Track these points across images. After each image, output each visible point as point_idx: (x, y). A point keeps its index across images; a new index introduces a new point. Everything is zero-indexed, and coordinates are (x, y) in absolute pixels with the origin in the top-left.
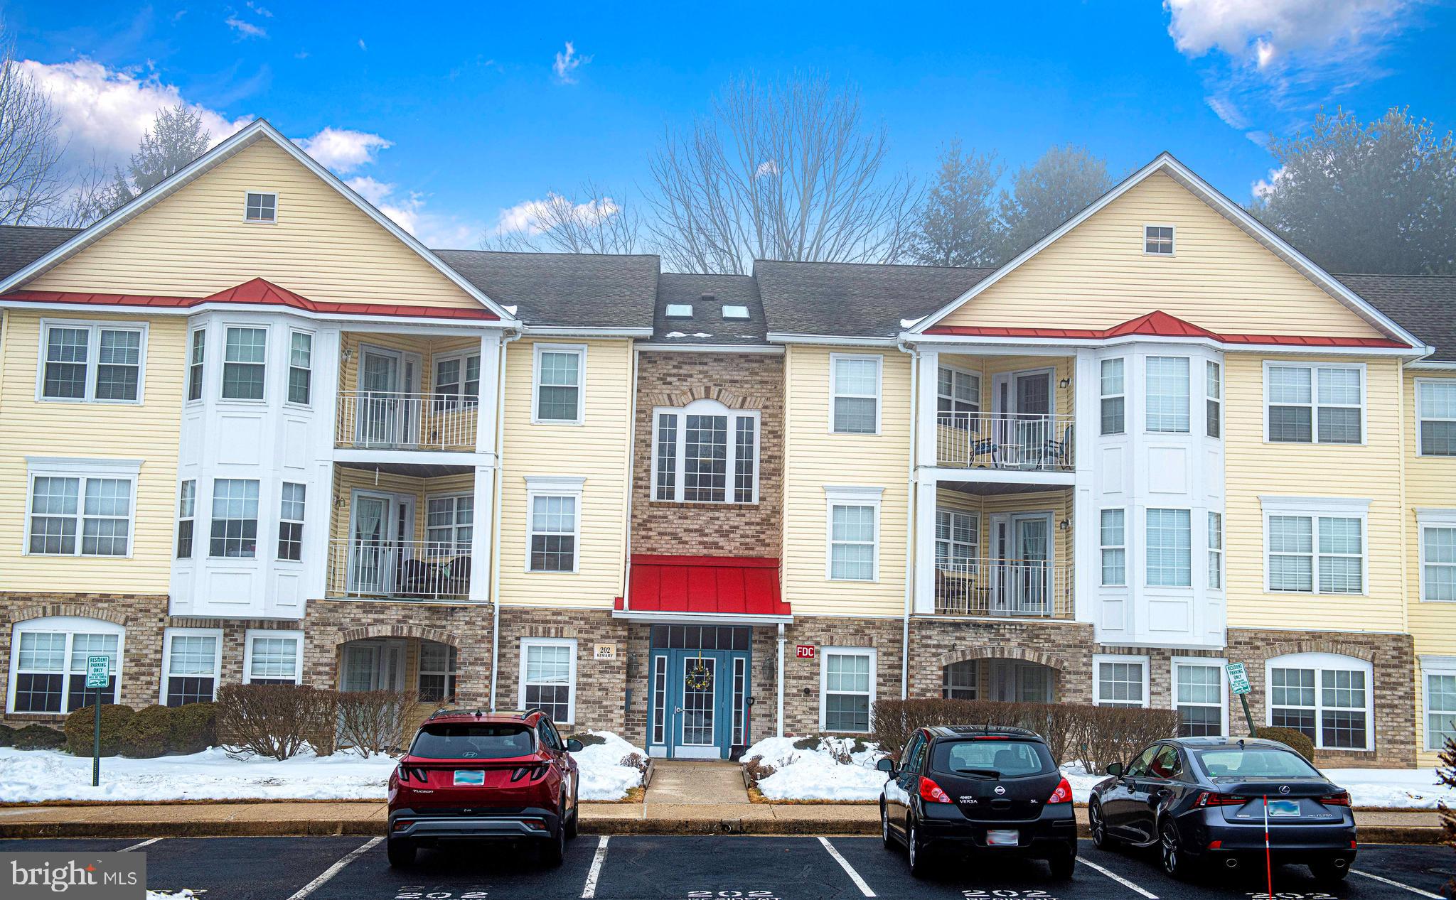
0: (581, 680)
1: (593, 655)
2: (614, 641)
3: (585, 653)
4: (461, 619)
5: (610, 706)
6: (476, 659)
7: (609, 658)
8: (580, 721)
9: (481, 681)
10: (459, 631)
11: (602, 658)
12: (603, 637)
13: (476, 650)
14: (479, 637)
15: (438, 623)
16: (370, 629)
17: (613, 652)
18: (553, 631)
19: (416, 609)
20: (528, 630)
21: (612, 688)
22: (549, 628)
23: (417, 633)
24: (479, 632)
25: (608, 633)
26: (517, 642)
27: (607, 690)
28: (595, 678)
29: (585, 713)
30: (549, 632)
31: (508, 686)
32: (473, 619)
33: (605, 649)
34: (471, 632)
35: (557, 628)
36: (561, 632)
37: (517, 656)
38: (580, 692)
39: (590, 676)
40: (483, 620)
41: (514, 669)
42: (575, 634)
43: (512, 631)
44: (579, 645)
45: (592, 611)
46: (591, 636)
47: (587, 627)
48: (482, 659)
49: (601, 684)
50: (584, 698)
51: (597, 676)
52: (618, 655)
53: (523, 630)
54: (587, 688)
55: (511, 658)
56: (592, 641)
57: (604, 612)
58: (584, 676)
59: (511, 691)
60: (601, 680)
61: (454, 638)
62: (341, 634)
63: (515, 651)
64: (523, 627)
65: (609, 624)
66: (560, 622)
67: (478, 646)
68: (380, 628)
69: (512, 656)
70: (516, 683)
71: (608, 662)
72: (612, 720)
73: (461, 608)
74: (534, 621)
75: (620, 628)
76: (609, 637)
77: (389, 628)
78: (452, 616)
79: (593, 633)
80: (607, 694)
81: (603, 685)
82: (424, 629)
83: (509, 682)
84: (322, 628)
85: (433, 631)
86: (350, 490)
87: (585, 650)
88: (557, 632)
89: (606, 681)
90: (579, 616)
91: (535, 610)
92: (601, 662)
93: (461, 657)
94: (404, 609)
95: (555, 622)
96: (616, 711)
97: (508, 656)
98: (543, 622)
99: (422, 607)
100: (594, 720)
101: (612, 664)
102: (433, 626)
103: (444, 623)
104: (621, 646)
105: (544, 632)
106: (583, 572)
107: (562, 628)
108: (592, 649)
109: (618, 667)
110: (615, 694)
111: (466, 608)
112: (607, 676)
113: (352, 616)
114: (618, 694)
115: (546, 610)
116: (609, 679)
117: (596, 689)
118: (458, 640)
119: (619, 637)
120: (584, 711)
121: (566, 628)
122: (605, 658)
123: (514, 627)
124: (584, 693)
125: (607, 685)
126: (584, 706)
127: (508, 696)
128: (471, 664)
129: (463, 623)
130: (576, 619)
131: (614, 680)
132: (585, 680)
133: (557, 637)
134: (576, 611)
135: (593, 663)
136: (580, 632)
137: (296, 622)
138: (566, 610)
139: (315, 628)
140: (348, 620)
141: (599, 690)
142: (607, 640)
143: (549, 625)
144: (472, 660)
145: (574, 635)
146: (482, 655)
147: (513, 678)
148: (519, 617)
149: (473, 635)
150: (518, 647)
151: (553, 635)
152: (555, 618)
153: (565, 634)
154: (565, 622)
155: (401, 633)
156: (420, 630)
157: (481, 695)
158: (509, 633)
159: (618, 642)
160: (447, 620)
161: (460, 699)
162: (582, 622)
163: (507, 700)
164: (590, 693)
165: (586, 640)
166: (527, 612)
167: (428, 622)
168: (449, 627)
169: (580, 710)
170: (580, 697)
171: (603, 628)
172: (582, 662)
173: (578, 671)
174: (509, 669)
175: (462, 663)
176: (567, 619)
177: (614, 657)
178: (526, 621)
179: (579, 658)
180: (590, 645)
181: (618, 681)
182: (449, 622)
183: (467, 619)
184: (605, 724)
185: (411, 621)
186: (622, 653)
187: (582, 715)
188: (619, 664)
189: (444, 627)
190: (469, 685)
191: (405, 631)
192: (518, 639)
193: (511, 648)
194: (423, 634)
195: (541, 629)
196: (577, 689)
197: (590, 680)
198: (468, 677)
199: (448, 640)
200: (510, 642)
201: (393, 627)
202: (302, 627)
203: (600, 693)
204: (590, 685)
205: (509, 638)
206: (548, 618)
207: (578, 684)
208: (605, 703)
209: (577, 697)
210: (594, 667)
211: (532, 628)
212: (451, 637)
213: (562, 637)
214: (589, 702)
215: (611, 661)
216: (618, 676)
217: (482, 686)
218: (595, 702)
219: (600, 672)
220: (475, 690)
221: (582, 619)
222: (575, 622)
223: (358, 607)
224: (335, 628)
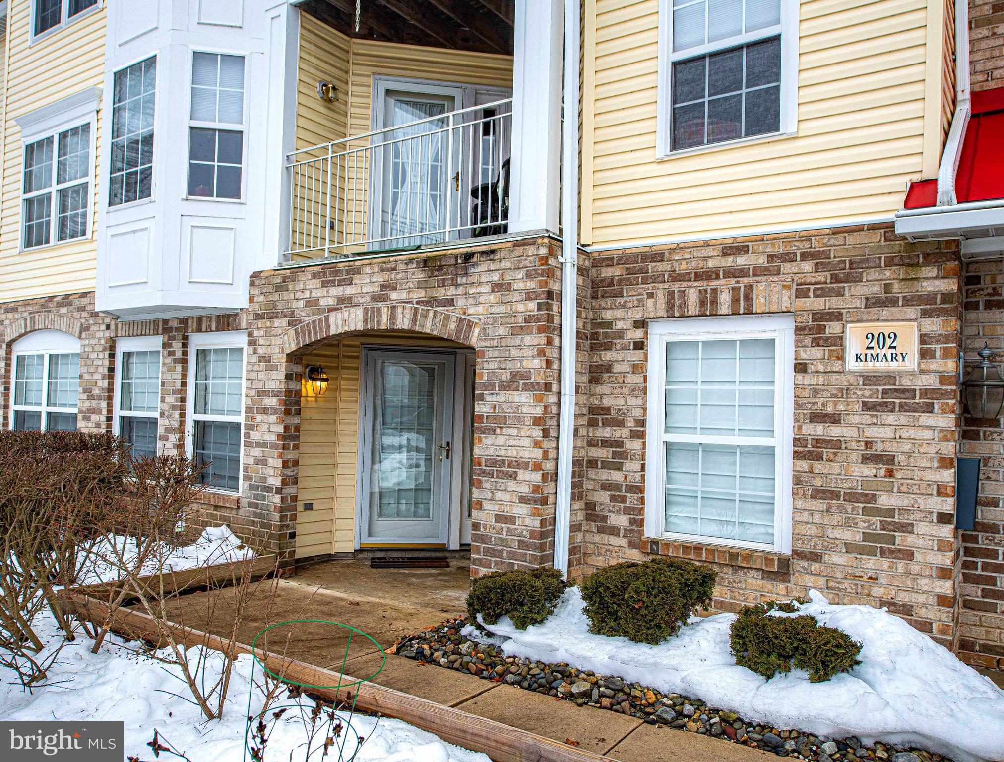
0: (809, 429)
1: (841, 358)
2: (912, 312)
3: (818, 352)
4: (484, 279)
5: (903, 511)
6: (514, 375)
7: (894, 365)
8: (808, 548)
9: (525, 431)
10: (480, 309)
11: (870, 365)
12: (872, 302)
13: (514, 352)
14: (520, 319)
15: (441, 293)
16: (332, 317)
17: (909, 343)
18: (725, 298)
19: (402, 267)
20: (661, 299)
21: (909, 455)
22: (715, 291)
23: (403, 322)
24: (520, 307)
25: (887, 288)
26: (638, 334)
27: (891, 460)
28: (850, 425)
29: (822, 526)
30: (714, 302)
31: (619, 444)
32: (507, 277)
33: (881, 339)
34: (502, 309)
35: (735, 290)
36: (748, 298)
37: (639, 368)
38: (804, 465)
39: (834, 419)
40: (529, 276)
41: (632, 401)
42: (786, 299)
43: (624, 306)
44: (799, 330)
45: (836, 231)
46: (835, 303)
47: (820, 277)
48: (525, 375)
49: (868, 444)
50: (818, 482)
51: (856, 419)
52: (925, 354)
53: (650, 303)
54: (826, 453)
55: (624, 374)
56: (837, 316)
57: (873, 227)
58: (817, 417)
59: (624, 456)
60: (871, 432)
61: (470, 325)
62: (292, 332)
63: (636, 356)
64: (651, 295)
65: (890, 263)
66: (742, 273)
67: (518, 341)
68: (346, 314)
69: (626, 367)
70: (639, 435)
71: (890, 377)
72: (909, 555)
73: (483, 253)
74: (676, 277)
75: (931, 271)
76: (894, 302)
77: (360, 312)
78: (466, 274)
79: (840, 294)
80: (890, 474)
81: (879, 448)
82: (416, 309)
83: (622, 433)
84: (268, 324)
85: (431, 314)
86: (371, 81)
87: (816, 343)
88: (735, 301)
89: (888, 433)
90: (798, 248)
91: (678, 248)
92: (869, 379)
93: (486, 369)
94: (382, 270)
95: (730, 273)
96: (922, 528)
97: (617, 368)
98: (698, 277)
99: (411, 261)
100: (850, 548)
101: (906, 382)
102: (431, 302)
103: (451, 291)
104: (933, 325)
105: (702, 303)
106: (807, 128)
107: (750, 288)
108: (839, 341)
109: (925, 393)
110: (917, 474)
111: (493, 252)
112: (890, 418)
113: (307, 294)
114: (930, 476)
115: (706, 244)
116: (897, 427)
117: (854, 457)
118: (476, 331)
119: (930, 298)
120: (817, 518)
121: (760, 288)
122: (881, 365)
123: (630, 295)
124: (818, 467)
125: (891, 448)
126: (819, 505)
127: (619, 468)
128: (504, 387)
129: (486, 289)
130: (789, 257)
131: (912, 433)
132: (819, 430)
133: (735, 313)
134: (788, 238)
135: (843, 380)
136: (801, 294)
137: (237, 315)
138: (761, 239)
139: (260, 323)
140: (301, 304)
141: (866, 459)
142: (886, 312)
143: (714, 284)
144: (505, 377)
145: (785, 305)
146: (527, 364)
147: (631, 423)
148: (641, 271)
149: (507, 315)
150: (640, 345)
151: (724, 308)
152: (729, 261)
153: (759, 302)
154: (758, 271)
155: (379, 323)
156: (408, 314)
157: (525, 466)
158: (619, 313)
159: (925, 314)
160: (457, 286)
161: (484, 472)
162: (807, 266)
163: (617, 477)
164: (836, 468)
165: (821, 317)
166: (656, 256)
167: (421, 294)
168: (460, 302)
169: (805, 517)
170: (805, 478)
171: (873, 275)
172: (809, 380)
173: (798, 406)
174: (621, 401)
175: (486, 386)
176: (762, 261)
177: (912, 362)
178: (658, 278)
179: (801, 368)
180: (832, 328)
181: (928, 434)
182: (461, 290)
183: (496, 277)
184: (886, 563)
185: (394, 295)
186: (938, 348)
187: (813, 531)
188: (930, 381)
189: (450, 302)
190: (501, 440)
191: (385, 318)
192: (641, 324)
193: (625, 348)
194: (414, 321)
195: (693, 296)
196: (797, 456)
197: (835, 431)
198: (500, 421)
199: (459, 330)
200: (621, 334)
201: (366, 311)
202: (244, 325)
203: (868, 471)
204: (836, 445)
205: (620, 325)
206: (711, 264)
207: (798, 441)
208: (884, 500)
209: (797, 480)
210: (845, 392)
211: (671, 294)
212: (466, 324)
213: (749, 312)
214: (835, 495)
215: (901, 374)
216: (925, 419)
217: (527, 442)
218: (852, 497)
219: (866, 406)
220: (512, 453)
221: (805, 256)
222: (787, 268)
223: (314, 276)
224: (284, 322)
